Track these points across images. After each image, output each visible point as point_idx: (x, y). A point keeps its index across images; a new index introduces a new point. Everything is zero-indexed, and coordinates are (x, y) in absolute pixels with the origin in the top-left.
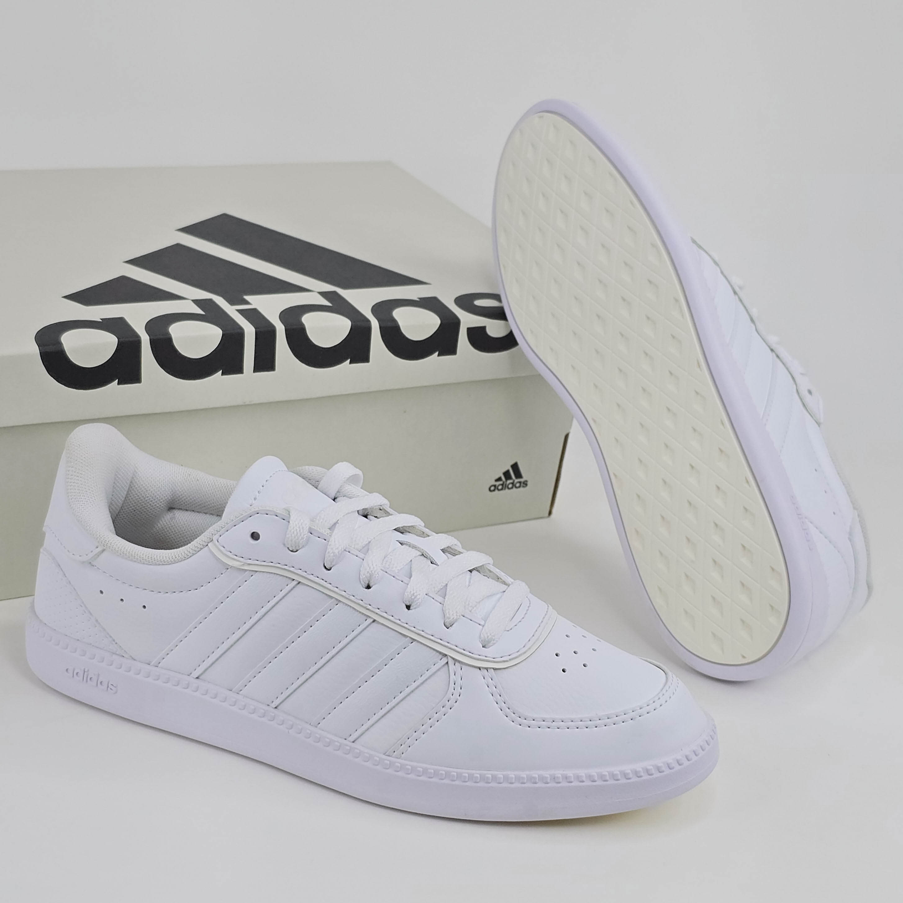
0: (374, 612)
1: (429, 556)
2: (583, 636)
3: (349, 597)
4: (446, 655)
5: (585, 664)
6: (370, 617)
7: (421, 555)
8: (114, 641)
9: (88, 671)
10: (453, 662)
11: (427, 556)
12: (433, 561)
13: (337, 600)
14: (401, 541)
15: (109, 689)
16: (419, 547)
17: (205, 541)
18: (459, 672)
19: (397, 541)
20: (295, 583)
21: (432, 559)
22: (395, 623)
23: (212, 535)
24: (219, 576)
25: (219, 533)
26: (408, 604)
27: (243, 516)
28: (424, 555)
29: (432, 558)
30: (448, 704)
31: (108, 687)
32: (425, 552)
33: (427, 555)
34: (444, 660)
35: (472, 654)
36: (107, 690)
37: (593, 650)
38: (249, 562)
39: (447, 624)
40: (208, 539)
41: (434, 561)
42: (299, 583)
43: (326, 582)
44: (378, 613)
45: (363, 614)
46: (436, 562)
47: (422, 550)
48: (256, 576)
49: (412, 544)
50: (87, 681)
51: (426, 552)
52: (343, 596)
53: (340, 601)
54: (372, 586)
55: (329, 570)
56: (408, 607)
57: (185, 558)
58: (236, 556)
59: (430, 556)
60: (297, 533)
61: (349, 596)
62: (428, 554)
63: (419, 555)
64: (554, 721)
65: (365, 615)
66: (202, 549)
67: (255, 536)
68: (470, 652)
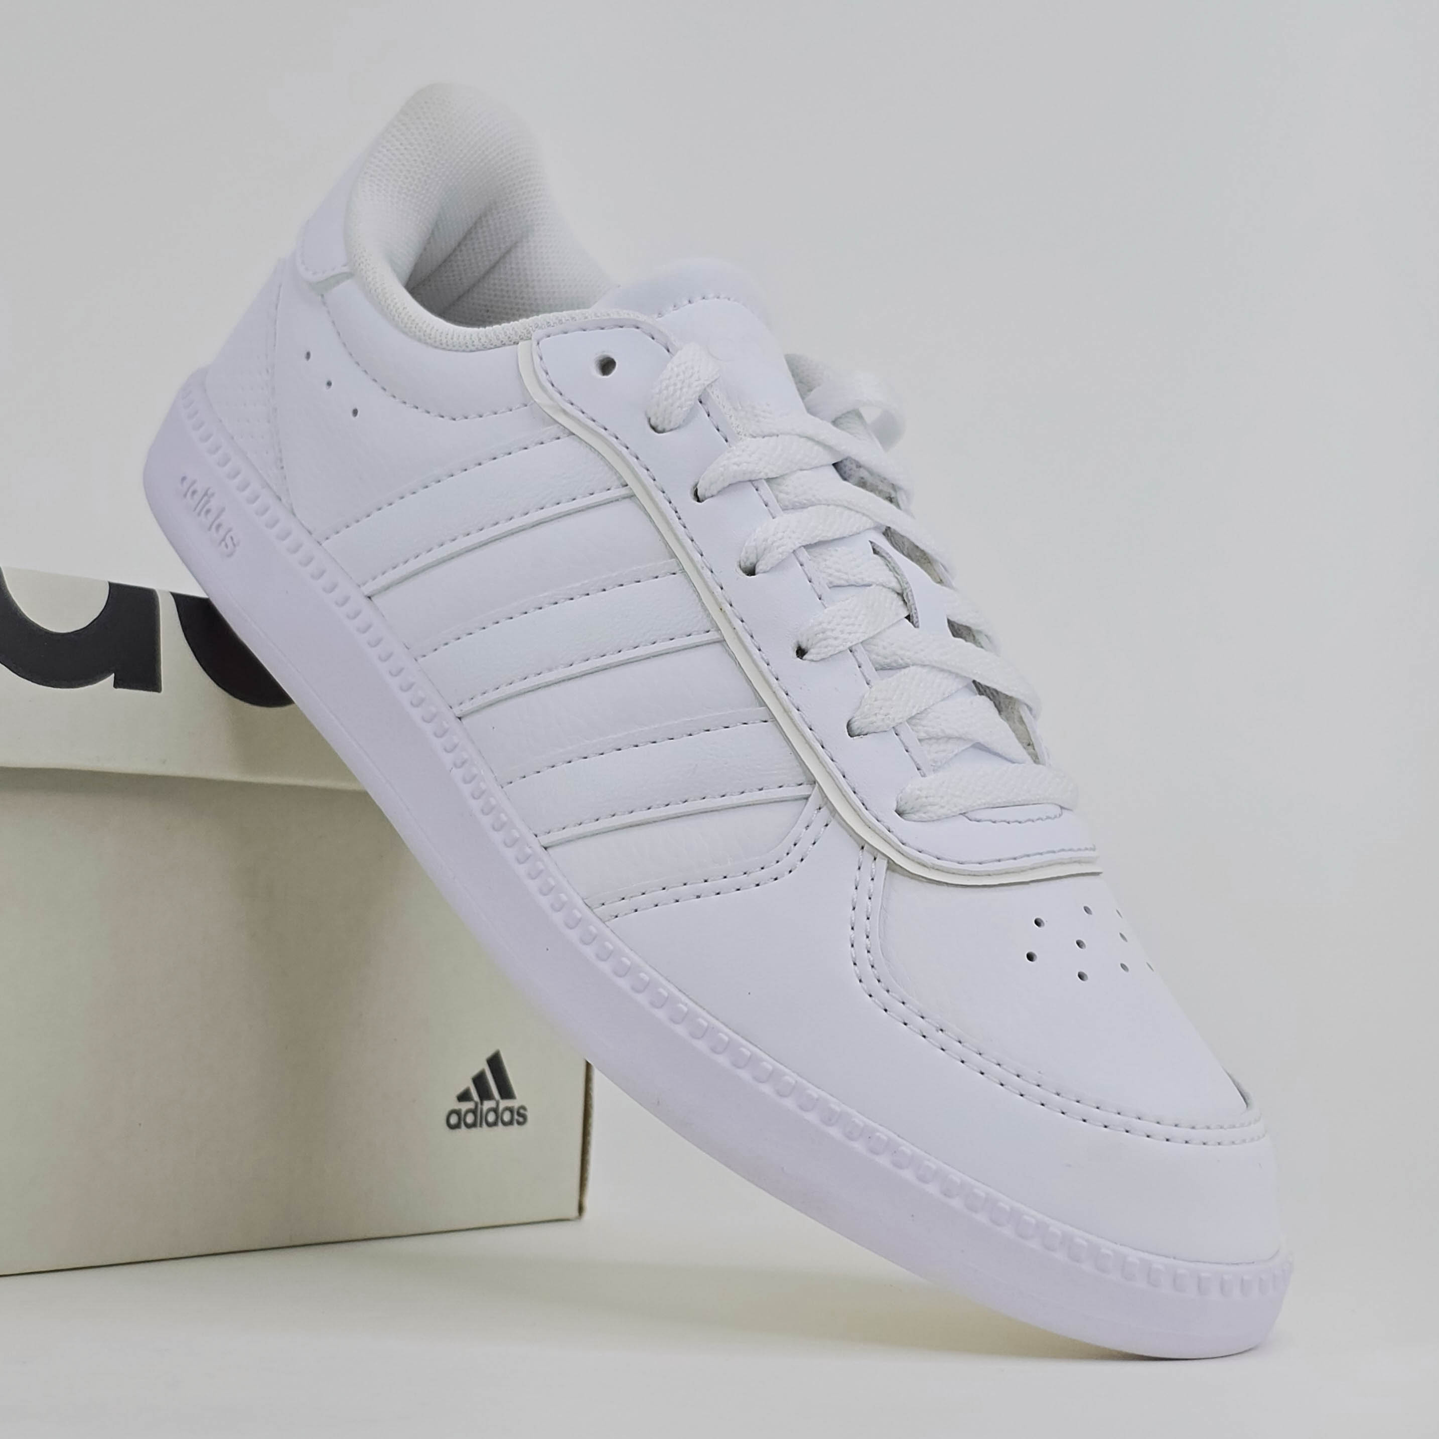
0: (730, 622)
1: (911, 602)
2: (1121, 935)
3: (703, 568)
4: (815, 782)
5: (1083, 973)
6: (718, 630)
7: (898, 594)
8: (281, 460)
9: (213, 495)
10: (820, 802)
11: (909, 601)
12: (914, 615)
13: (679, 564)
14: (878, 546)
15: (223, 544)
16: (902, 575)
17: (516, 332)
18: (817, 826)
19: (871, 542)
20: (624, 491)
21: (914, 611)
22: (757, 666)
23: (537, 327)
24: (503, 410)
25: (550, 330)
26: (804, 646)
27: (608, 317)
28: (905, 595)
29: (916, 609)
30: (758, 875)
31: (224, 540)
32: (908, 590)
33: (910, 598)
34: (804, 790)
35: (867, 809)
36: (220, 543)
37: (1123, 966)
38: (568, 407)
39: (855, 726)
40: (525, 331)
41: (917, 617)
42: (632, 496)
43: (680, 519)
44: (737, 628)
45: (709, 615)
46: (917, 622)
47: (907, 583)
48: (565, 440)
49: (895, 563)
50: (199, 514)
51: (911, 591)
52: (692, 560)
53: (683, 570)
54: (758, 573)
55: (698, 501)
56: (801, 652)
57: (467, 347)
58: (553, 385)
59: (914, 604)
60: (675, 391)
61: (703, 565)
62: (913, 598)
63: (894, 590)
64: (942, 1030)
65: (712, 620)
66: (504, 345)
67: (607, 366)
68: (863, 804)
